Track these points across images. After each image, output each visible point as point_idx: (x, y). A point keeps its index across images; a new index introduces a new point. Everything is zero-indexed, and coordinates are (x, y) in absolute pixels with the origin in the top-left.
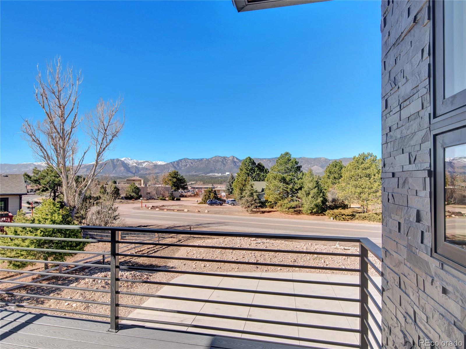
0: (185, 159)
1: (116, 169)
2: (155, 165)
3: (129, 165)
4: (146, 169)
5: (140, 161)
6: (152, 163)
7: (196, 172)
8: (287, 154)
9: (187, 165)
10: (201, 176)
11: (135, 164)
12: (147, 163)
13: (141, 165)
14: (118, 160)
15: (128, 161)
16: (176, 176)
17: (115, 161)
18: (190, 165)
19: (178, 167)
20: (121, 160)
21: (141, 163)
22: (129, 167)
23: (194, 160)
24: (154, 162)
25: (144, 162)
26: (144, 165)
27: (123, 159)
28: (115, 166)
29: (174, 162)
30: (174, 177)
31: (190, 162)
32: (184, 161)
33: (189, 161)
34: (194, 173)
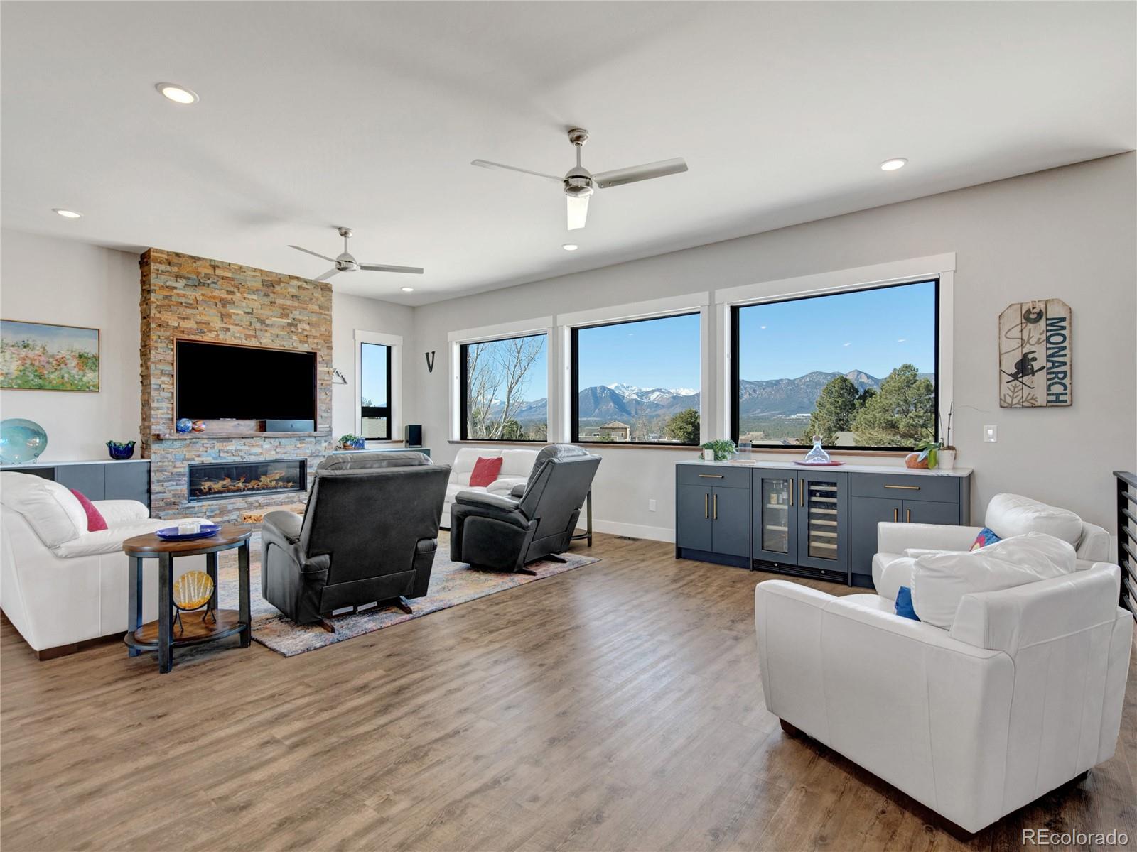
2: (674, 398)
3: (624, 397)
4: (656, 406)
5: (644, 390)
6: (669, 393)
7: (763, 411)
8: (907, 368)
10: (775, 419)
11: (634, 397)
12: (658, 393)
13: (646, 398)
14: (603, 388)
15: (623, 389)
16: (693, 420)
18: (750, 395)
20: (609, 389)
21: (647, 393)
22: (624, 403)
23: (759, 384)
24: (672, 391)
25: (653, 392)
26: (653, 397)
27: (612, 387)
28: (597, 400)
30: (688, 423)
31: (752, 388)
33: (747, 385)
34: (758, 413)
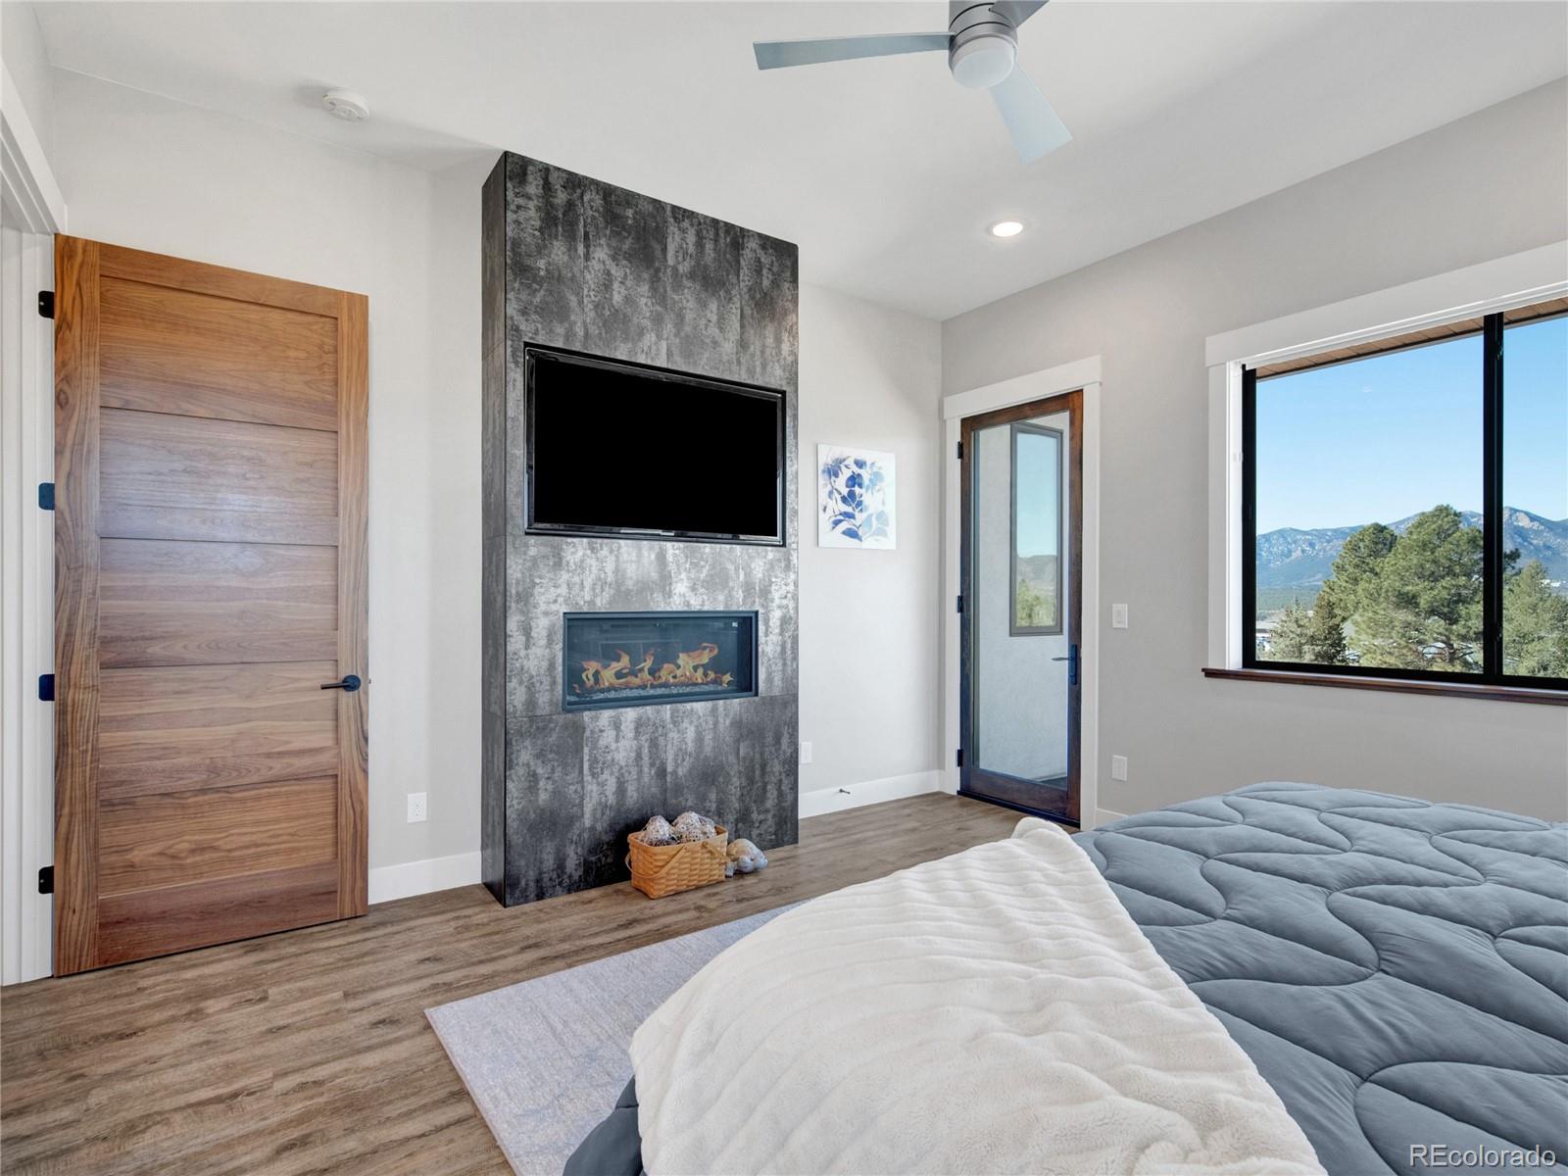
9: (1290, 551)
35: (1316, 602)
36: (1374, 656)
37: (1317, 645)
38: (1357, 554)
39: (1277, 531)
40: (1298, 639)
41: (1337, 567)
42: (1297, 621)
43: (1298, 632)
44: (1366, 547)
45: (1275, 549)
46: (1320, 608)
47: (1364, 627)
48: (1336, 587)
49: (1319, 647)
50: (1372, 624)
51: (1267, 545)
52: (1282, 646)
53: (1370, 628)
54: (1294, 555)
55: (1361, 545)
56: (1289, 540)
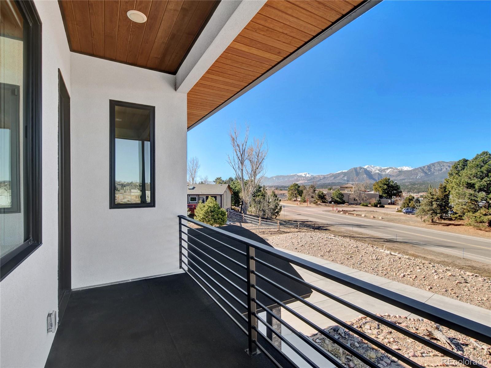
0: (439, 163)
1: (359, 177)
2: (400, 171)
3: (371, 172)
4: (390, 175)
5: (383, 168)
6: (397, 169)
9: (442, 169)
11: (377, 171)
12: (390, 170)
13: (384, 172)
14: (361, 168)
15: (371, 168)
17: (358, 169)
18: (446, 169)
19: (429, 172)
20: (364, 168)
21: (385, 169)
22: (372, 175)
24: (399, 168)
25: (388, 169)
26: (388, 171)
27: (366, 167)
28: (358, 174)
29: (424, 167)
31: (447, 165)
32: (438, 165)
33: (445, 164)
35: (440, 186)
36: (459, 206)
37: (438, 202)
38: (457, 169)
39: (437, 162)
40: (431, 200)
41: (450, 174)
42: (431, 193)
43: (431, 197)
44: (460, 167)
45: (436, 168)
46: (441, 188)
47: (455, 195)
48: (449, 181)
49: (439, 203)
50: (458, 194)
51: (433, 167)
52: (425, 202)
53: (457, 196)
54: (443, 170)
55: (459, 166)
56: (441, 165)
